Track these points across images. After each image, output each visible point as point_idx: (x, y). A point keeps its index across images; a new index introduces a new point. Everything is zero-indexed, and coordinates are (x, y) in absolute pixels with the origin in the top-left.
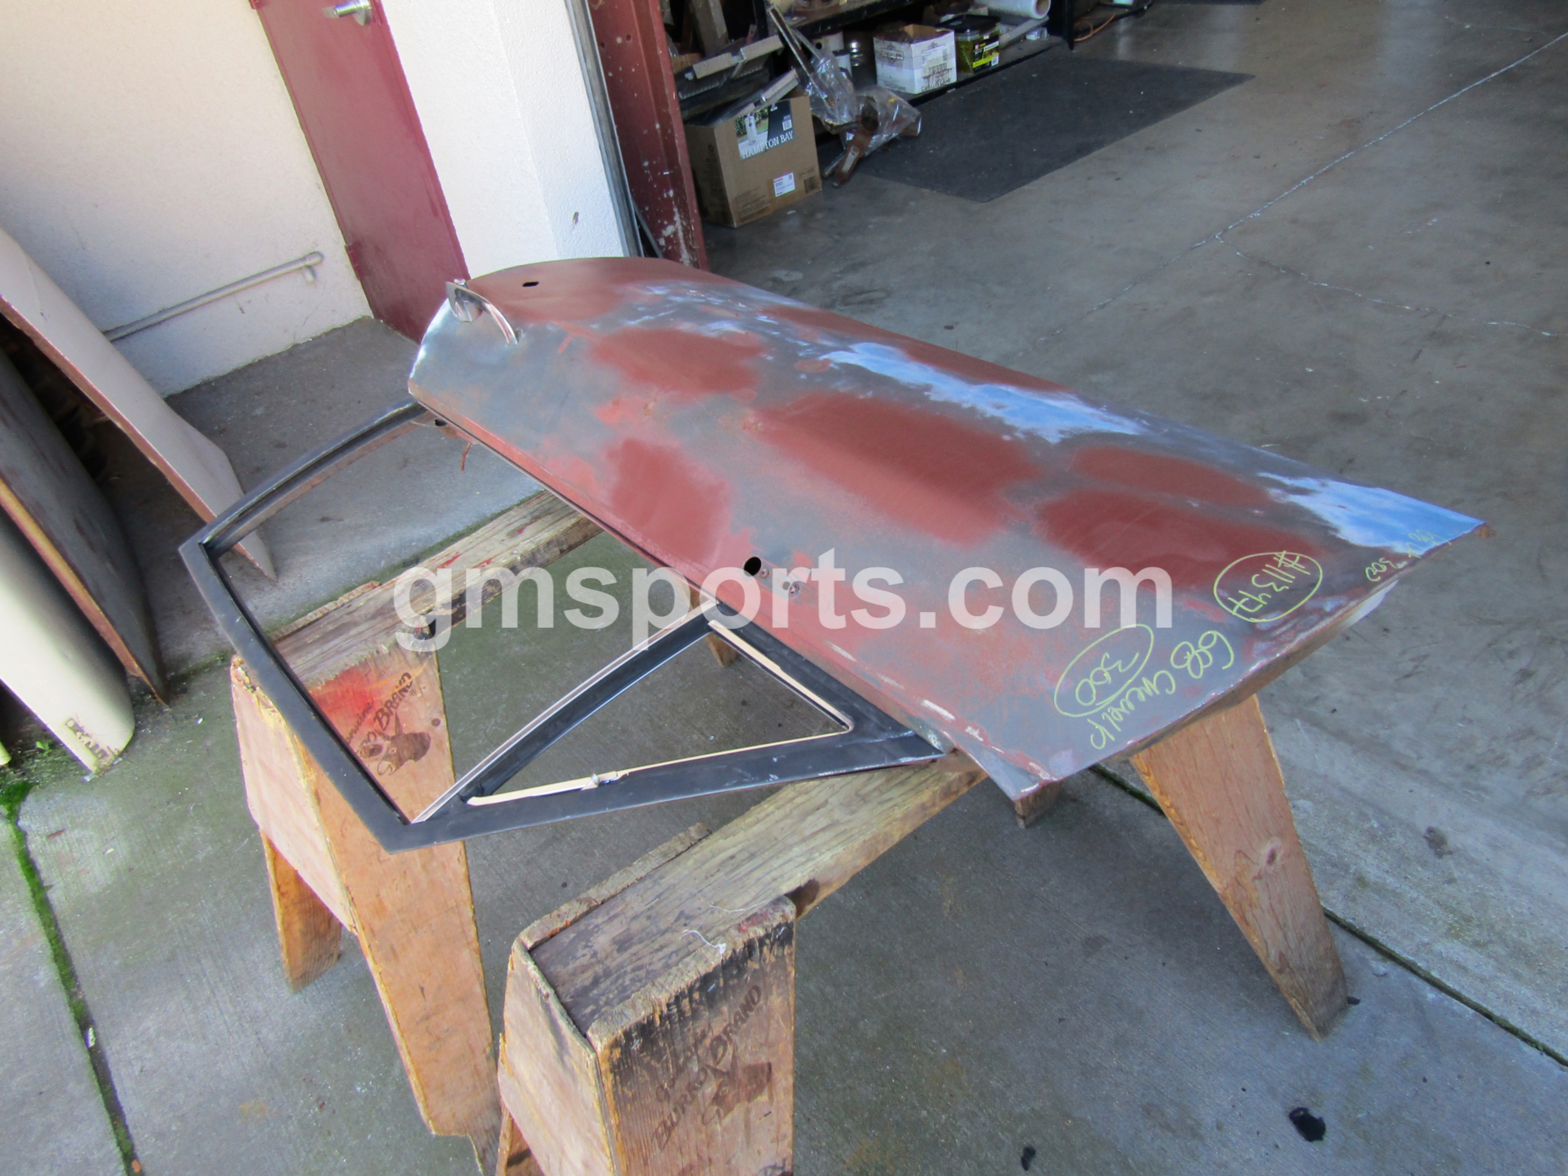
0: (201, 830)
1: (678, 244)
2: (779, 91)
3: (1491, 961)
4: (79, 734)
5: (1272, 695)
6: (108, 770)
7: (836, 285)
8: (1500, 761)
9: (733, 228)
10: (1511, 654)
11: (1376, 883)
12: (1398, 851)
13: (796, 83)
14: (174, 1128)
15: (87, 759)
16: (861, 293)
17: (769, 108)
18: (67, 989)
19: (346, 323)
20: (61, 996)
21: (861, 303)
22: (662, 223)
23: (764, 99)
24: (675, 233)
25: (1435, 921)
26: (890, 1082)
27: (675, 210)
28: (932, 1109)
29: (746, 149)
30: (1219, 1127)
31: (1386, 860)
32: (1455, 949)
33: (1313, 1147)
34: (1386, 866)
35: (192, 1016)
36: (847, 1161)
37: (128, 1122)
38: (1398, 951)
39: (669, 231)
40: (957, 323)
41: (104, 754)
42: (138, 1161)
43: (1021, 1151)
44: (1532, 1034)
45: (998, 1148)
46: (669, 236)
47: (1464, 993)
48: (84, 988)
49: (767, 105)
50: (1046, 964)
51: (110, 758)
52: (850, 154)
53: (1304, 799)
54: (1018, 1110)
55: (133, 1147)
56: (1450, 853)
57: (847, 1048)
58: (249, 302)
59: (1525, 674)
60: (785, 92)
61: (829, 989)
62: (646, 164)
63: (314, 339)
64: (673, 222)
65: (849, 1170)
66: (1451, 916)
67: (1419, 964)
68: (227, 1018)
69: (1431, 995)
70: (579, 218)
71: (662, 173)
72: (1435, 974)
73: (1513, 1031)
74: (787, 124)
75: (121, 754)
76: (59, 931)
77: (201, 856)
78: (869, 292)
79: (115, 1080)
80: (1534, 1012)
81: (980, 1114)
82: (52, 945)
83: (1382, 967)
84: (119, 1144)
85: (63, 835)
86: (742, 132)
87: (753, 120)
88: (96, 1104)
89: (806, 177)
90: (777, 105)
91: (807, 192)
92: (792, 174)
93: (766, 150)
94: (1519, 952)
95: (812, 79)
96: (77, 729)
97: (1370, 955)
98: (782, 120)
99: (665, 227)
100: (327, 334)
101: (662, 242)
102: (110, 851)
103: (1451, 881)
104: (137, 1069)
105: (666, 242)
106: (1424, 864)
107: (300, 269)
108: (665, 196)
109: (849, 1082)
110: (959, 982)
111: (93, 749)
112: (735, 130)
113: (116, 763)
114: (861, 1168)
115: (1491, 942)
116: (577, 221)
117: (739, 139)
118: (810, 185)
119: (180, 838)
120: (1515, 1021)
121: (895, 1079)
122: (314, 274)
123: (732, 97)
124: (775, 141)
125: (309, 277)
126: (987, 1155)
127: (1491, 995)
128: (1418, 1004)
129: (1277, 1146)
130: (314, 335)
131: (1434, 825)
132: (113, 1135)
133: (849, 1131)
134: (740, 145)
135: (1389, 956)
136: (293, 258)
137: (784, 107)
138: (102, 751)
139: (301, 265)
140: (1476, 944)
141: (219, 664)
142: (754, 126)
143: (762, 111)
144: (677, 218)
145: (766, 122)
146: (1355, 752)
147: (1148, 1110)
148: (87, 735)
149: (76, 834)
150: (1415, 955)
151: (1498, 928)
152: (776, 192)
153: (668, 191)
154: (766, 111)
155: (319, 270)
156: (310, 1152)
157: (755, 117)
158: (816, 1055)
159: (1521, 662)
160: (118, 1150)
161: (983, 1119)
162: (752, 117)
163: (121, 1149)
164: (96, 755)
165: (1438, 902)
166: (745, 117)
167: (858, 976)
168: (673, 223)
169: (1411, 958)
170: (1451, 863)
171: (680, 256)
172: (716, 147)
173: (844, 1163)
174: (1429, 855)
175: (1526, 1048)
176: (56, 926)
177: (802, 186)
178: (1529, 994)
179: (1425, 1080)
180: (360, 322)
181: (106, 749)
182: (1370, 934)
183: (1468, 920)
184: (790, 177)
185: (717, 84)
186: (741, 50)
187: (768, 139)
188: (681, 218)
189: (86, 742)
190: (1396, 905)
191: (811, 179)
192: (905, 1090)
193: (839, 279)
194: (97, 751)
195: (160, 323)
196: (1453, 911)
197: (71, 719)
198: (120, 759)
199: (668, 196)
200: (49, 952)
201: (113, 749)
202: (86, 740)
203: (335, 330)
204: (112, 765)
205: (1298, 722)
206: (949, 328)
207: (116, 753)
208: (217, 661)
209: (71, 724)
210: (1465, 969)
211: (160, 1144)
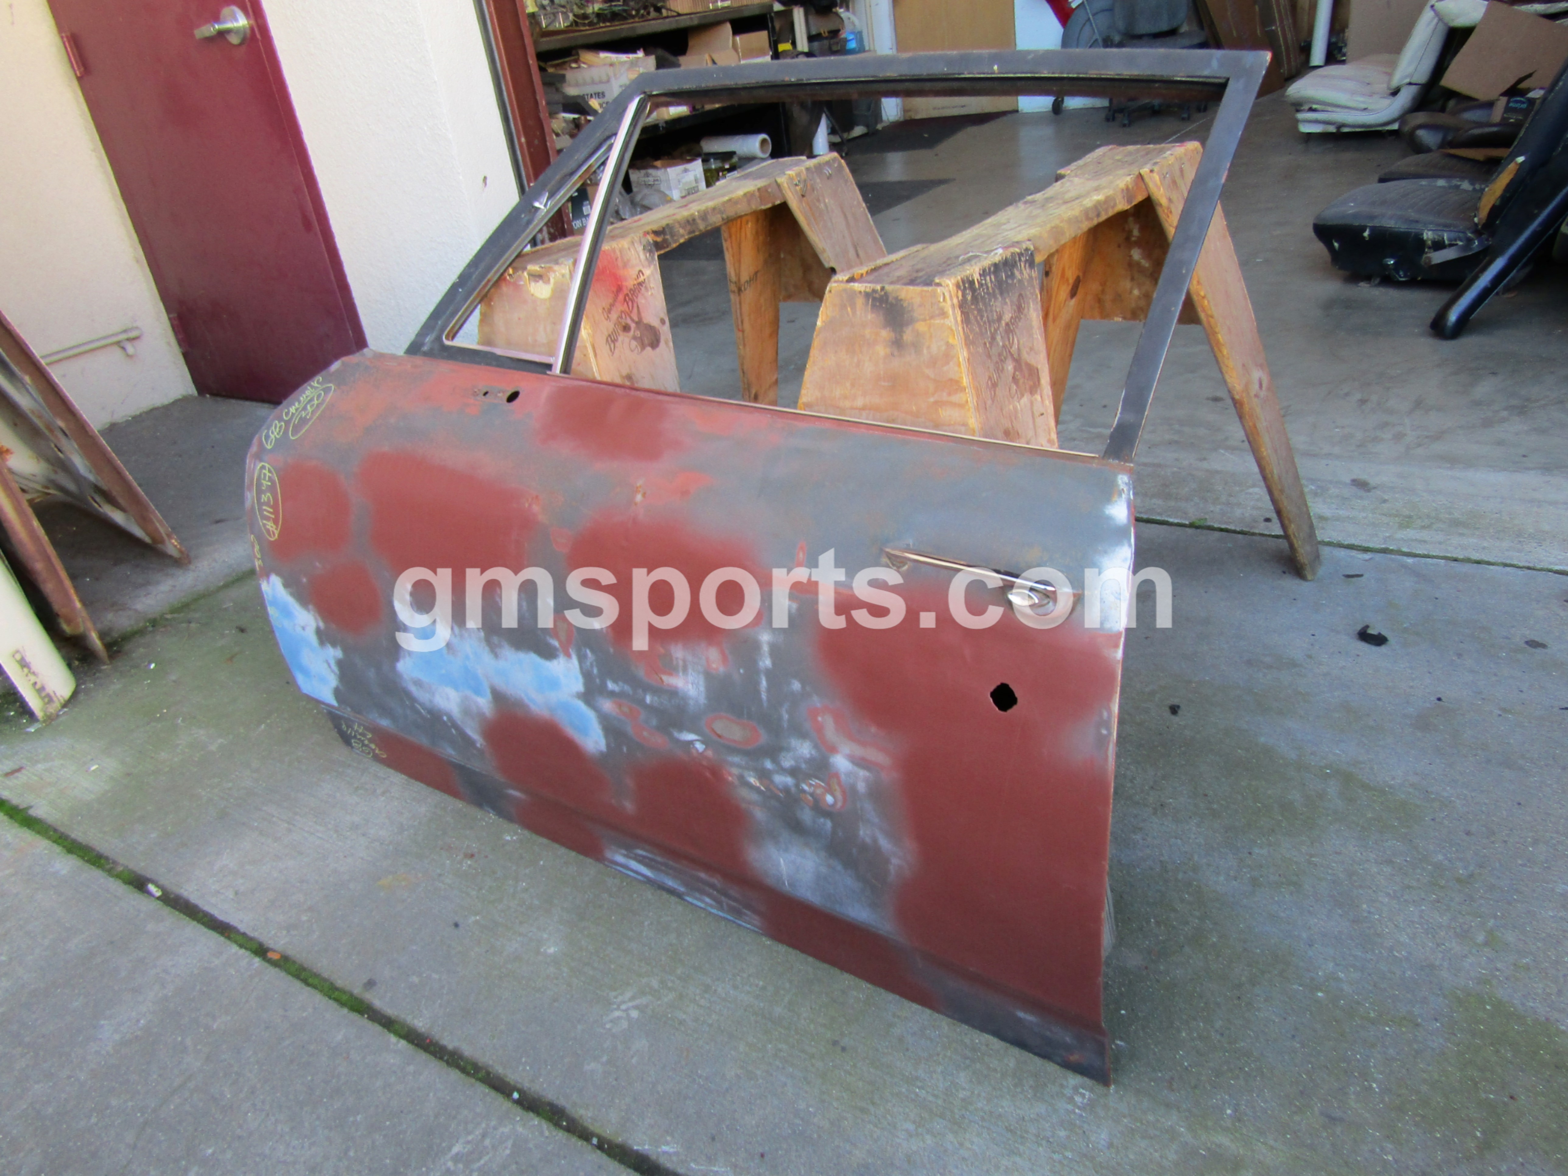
0: (202, 732)
3: (1439, 532)
4: (26, 670)
6: (52, 720)
8: (1376, 440)
10: (1347, 394)
11: (1333, 516)
12: (1338, 496)
14: (304, 918)
15: (34, 702)
18: (100, 866)
19: (165, 403)
20: (96, 875)
25: (1388, 524)
30: (1310, 657)
31: (1333, 503)
32: (1410, 533)
33: (1383, 649)
34: (1334, 506)
35: (276, 844)
37: (242, 930)
38: (1371, 545)
41: (48, 699)
42: (273, 950)
43: (1166, 708)
44: (1491, 560)
47: (1431, 553)
48: (122, 861)
51: (57, 705)
54: (1147, 690)
55: (261, 945)
56: (1375, 488)
59: (1363, 402)
63: (133, 418)
66: (1397, 519)
67: (1391, 548)
68: (320, 835)
69: (1410, 560)
70: (486, 180)
72: (1405, 549)
73: (1478, 562)
74: (586, 210)
75: (66, 704)
76: (62, 833)
77: (213, 748)
79: (207, 908)
80: (1484, 548)
82: (59, 844)
83: (1367, 556)
84: (241, 946)
85: (24, 771)
88: (192, 929)
94: (1456, 523)
96: (24, 664)
97: (1354, 553)
98: (581, 206)
100: (146, 413)
102: (94, 768)
103: (1385, 501)
104: (230, 894)
106: (1361, 498)
107: (118, 343)
111: (40, 690)
113: (61, 713)
115: (1432, 523)
119: (178, 742)
120: (1475, 556)
124: (578, 224)
125: (118, 353)
127: (1450, 548)
128: (1404, 566)
129: (1358, 655)
130: (133, 414)
131: (1355, 477)
132: (228, 942)
135: (1366, 550)
136: (110, 333)
138: (48, 695)
139: (110, 341)
140: (1423, 527)
141: (150, 629)
147: (1249, 663)
148: (34, 673)
149: (40, 767)
150: (1384, 543)
151: (1433, 514)
156: (481, 889)
159: (1358, 396)
160: (243, 951)
163: (246, 949)
164: (43, 698)
165: (1383, 514)
169: (1383, 546)
170: (1379, 492)
174: (1361, 493)
175: (1491, 567)
176: (55, 830)
178: (1475, 541)
179: (1437, 599)
181: (52, 694)
182: (1346, 543)
183: (1410, 517)
189: (32, 681)
190: (1355, 523)
194: (43, 694)
196: (1396, 516)
197: (17, 652)
198: (66, 709)
200: (57, 849)
201: (58, 694)
202: (33, 679)
203: (154, 409)
204: (58, 716)
207: (62, 701)
208: (146, 627)
209: (18, 657)
210: (1425, 542)
211: (293, 932)
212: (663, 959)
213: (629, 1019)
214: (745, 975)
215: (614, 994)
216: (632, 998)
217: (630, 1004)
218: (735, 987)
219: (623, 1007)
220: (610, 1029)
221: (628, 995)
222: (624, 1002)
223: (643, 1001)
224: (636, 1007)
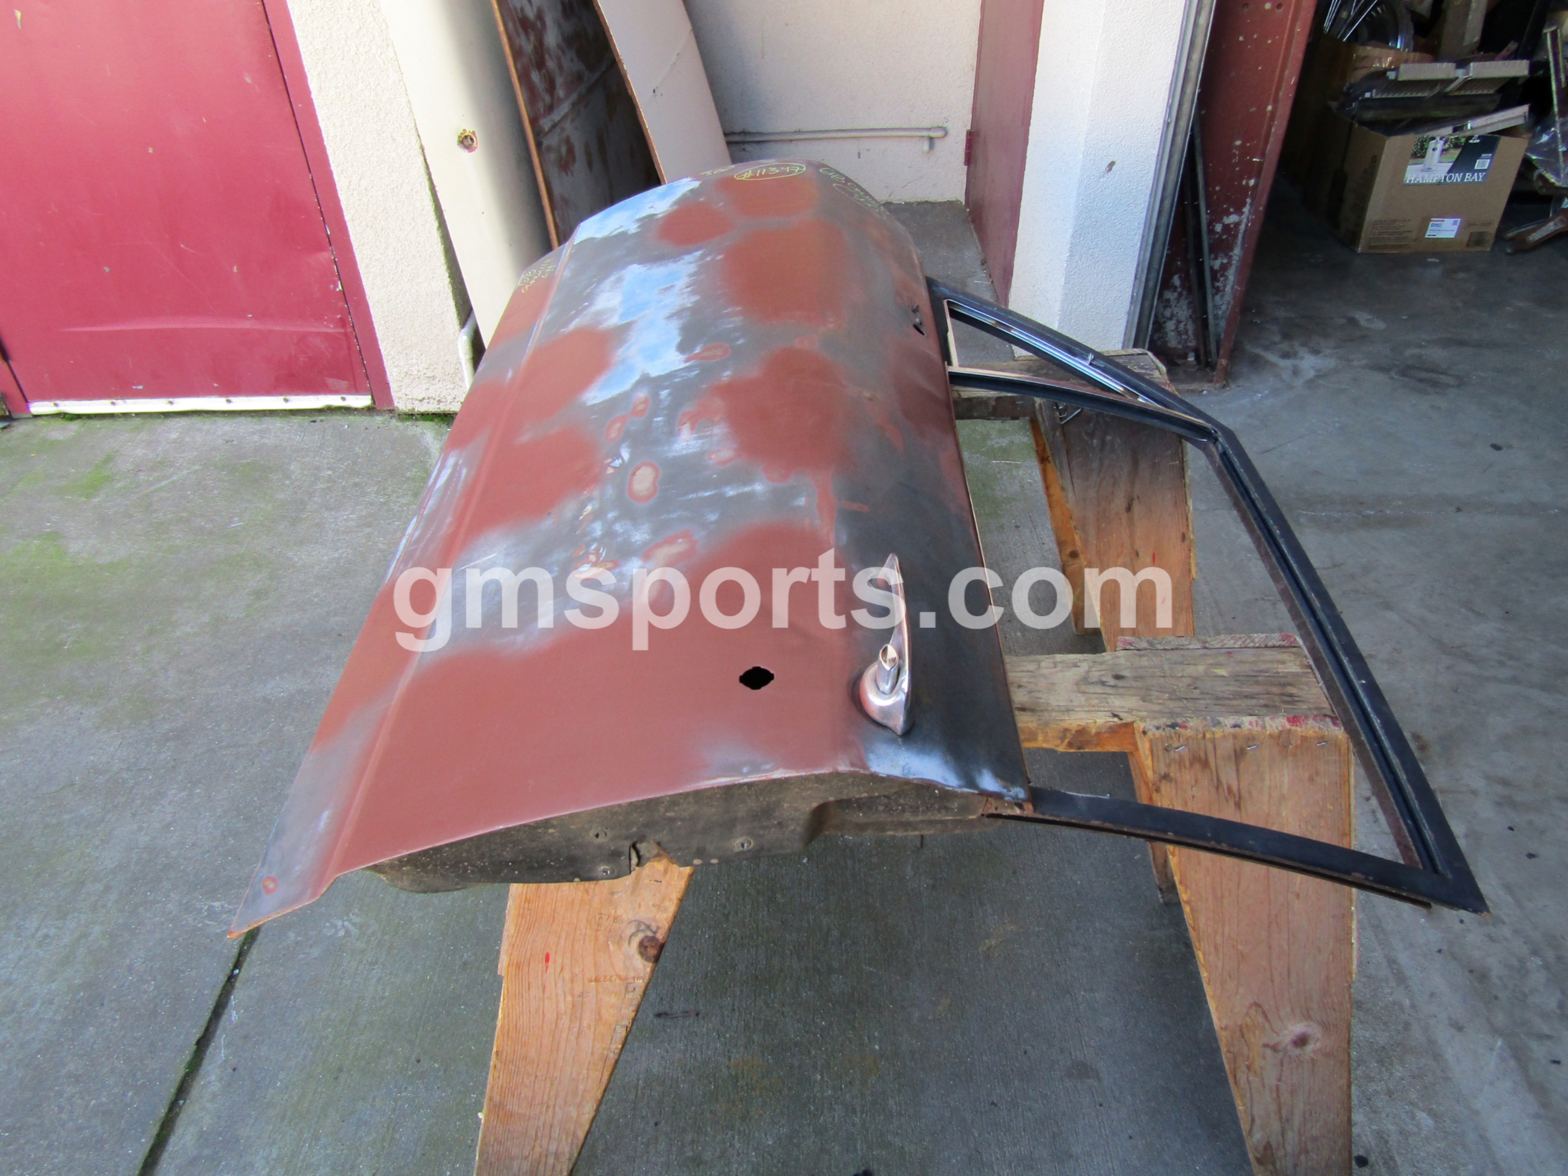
1: (1235, 236)
2: (1493, 124)
5: (1496, 998)
7: (1409, 352)
9: (1355, 252)
13: (1521, 121)
16: (1433, 371)
17: (1470, 137)
19: (940, 200)
21: (1421, 380)
22: (1228, 209)
23: (1469, 127)
24: (1237, 225)
26: (815, 1035)
27: (1249, 200)
28: (826, 1079)
29: (1414, 174)
36: (732, 1061)
39: (1232, 219)
40: (1510, 447)
43: (863, 1168)
45: (847, 1151)
46: (1229, 225)
49: (1468, 134)
50: (1025, 1053)
52: (1551, 224)
53: (1429, 1114)
54: (890, 1138)
57: (807, 984)
58: (868, 150)
60: (1501, 127)
61: (835, 933)
62: (1238, 143)
63: (906, 204)
64: (1239, 212)
65: (728, 1067)
70: (1114, 168)
71: (1251, 159)
74: (1483, 163)
78: (1442, 373)
81: (859, 1114)
86: (1420, 153)
87: (1440, 145)
89: (1477, 229)
90: (1479, 137)
91: (1468, 245)
92: (1459, 220)
93: (1439, 184)
95: (1558, 125)
98: (1479, 157)
99: (1228, 214)
100: (919, 203)
101: (1218, 228)
105: (1222, 230)
107: (923, 137)
108: (1244, 182)
109: (786, 1009)
110: (940, 1008)
112: (1412, 148)
114: (737, 1075)
116: (1110, 170)
117: (1411, 161)
118: (1477, 240)
121: (821, 1035)
122: (931, 147)
123: (1438, 113)
124: (1457, 177)
125: (926, 146)
126: (834, 1148)
130: (908, 200)
133: (753, 1043)
134: (1410, 168)
136: (921, 126)
137: (1489, 143)
139: (925, 134)
142: (1438, 152)
143: (1457, 139)
144: (1246, 210)
145: (1456, 153)
146: (1537, 1116)
152: (1428, 233)
153: (1250, 178)
154: (1463, 140)
155: (938, 144)
157: (1446, 142)
158: (781, 970)
161: (857, 1120)
162: (1442, 142)
166: (1433, 138)
167: (866, 940)
168: (1242, 213)
171: (1232, 250)
172: (1380, 160)
173: (730, 1060)
177: (1466, 238)
180: (951, 204)
184: (1455, 223)
185: (1426, 94)
186: (1472, 64)
187: (1450, 171)
188: (1250, 210)
191: (1481, 234)
192: (820, 1049)
193: (1420, 346)
195: (791, 141)
199: (1247, 184)
203: (927, 202)
205: (1499, 1043)
206: (1496, 447)
212: (396, 921)
213: (337, 932)
214: (392, 980)
215: (356, 911)
216: (354, 924)
217: (350, 927)
218: (379, 979)
219: (346, 923)
220: (325, 927)
221: (357, 920)
222: (350, 921)
223: (355, 931)
224: (348, 932)
